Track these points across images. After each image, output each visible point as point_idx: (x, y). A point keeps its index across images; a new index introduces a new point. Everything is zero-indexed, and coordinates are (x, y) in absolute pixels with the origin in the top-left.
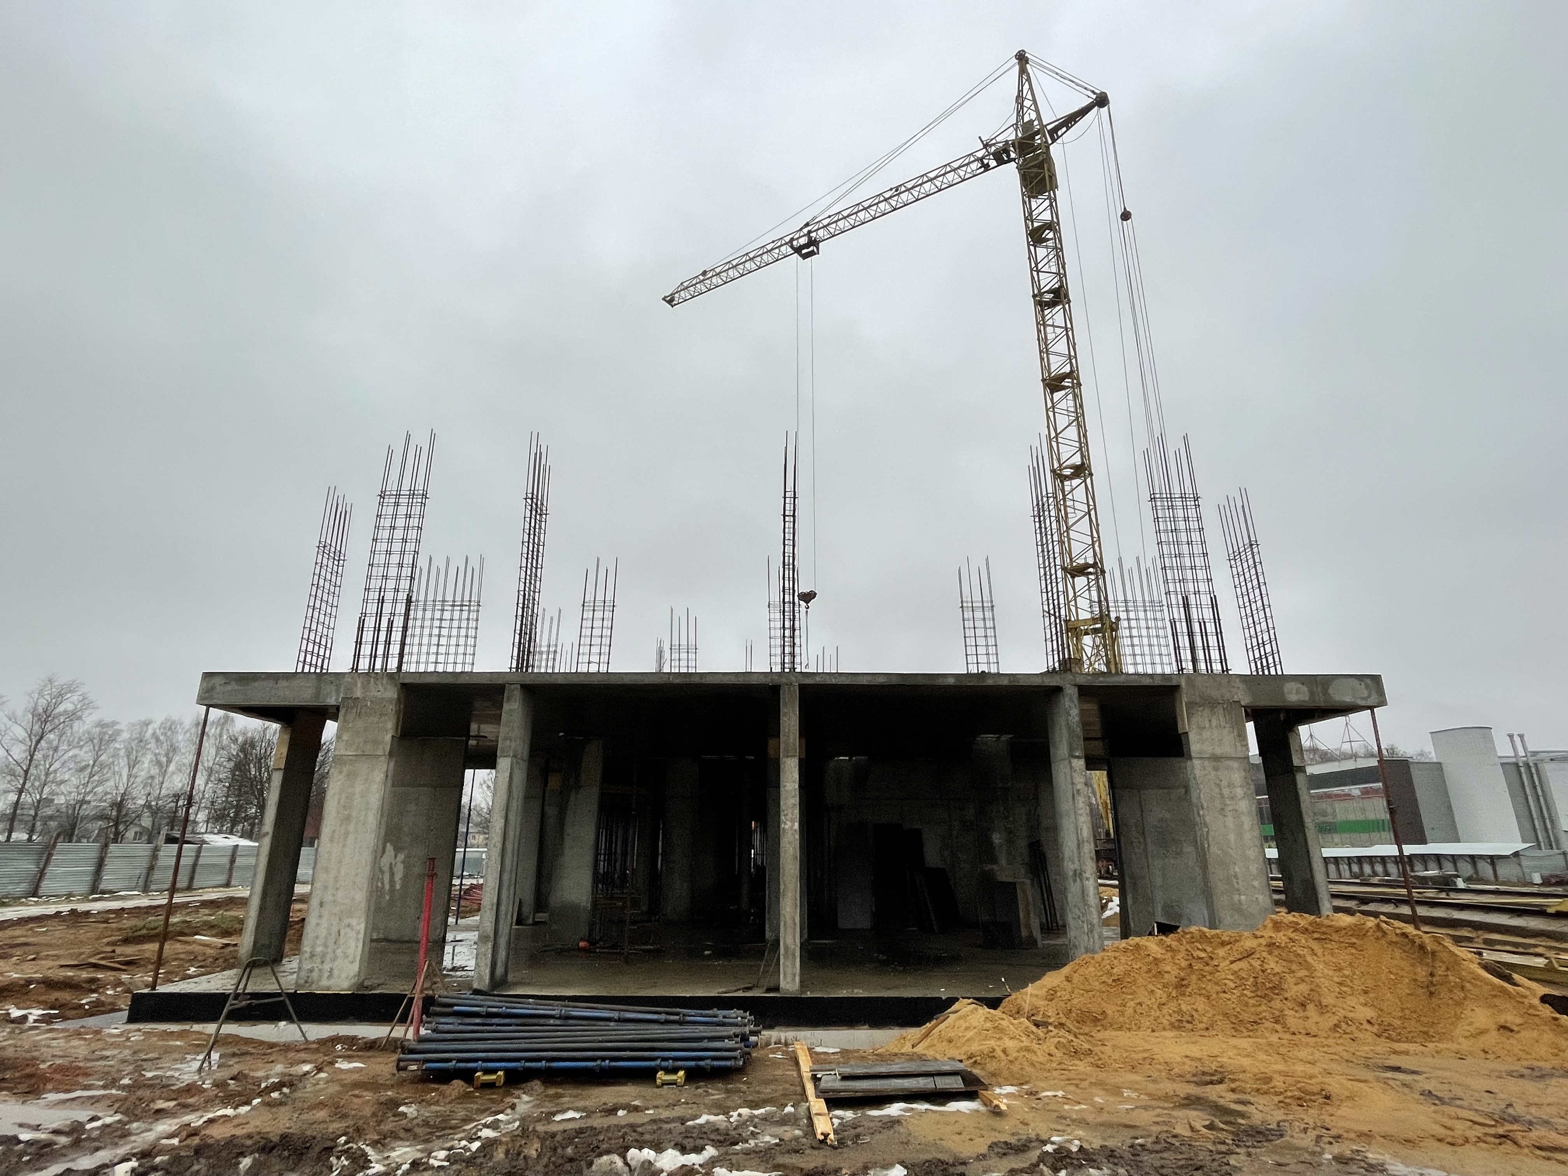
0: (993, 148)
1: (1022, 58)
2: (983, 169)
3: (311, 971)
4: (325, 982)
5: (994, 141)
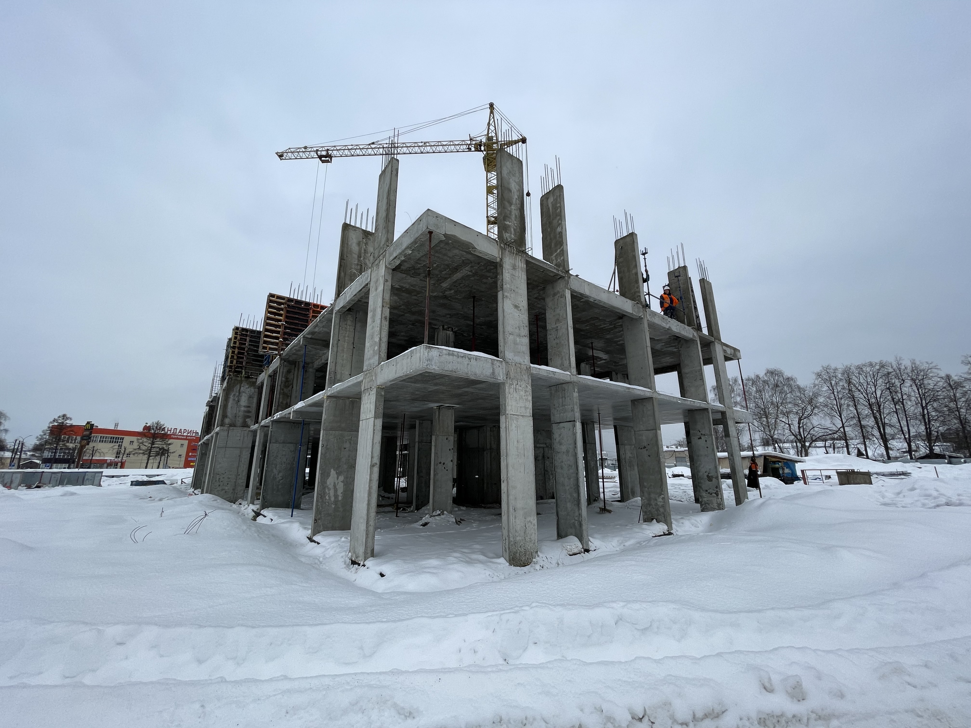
0: (474, 143)
1: (491, 106)
2: (467, 150)
5: (475, 139)
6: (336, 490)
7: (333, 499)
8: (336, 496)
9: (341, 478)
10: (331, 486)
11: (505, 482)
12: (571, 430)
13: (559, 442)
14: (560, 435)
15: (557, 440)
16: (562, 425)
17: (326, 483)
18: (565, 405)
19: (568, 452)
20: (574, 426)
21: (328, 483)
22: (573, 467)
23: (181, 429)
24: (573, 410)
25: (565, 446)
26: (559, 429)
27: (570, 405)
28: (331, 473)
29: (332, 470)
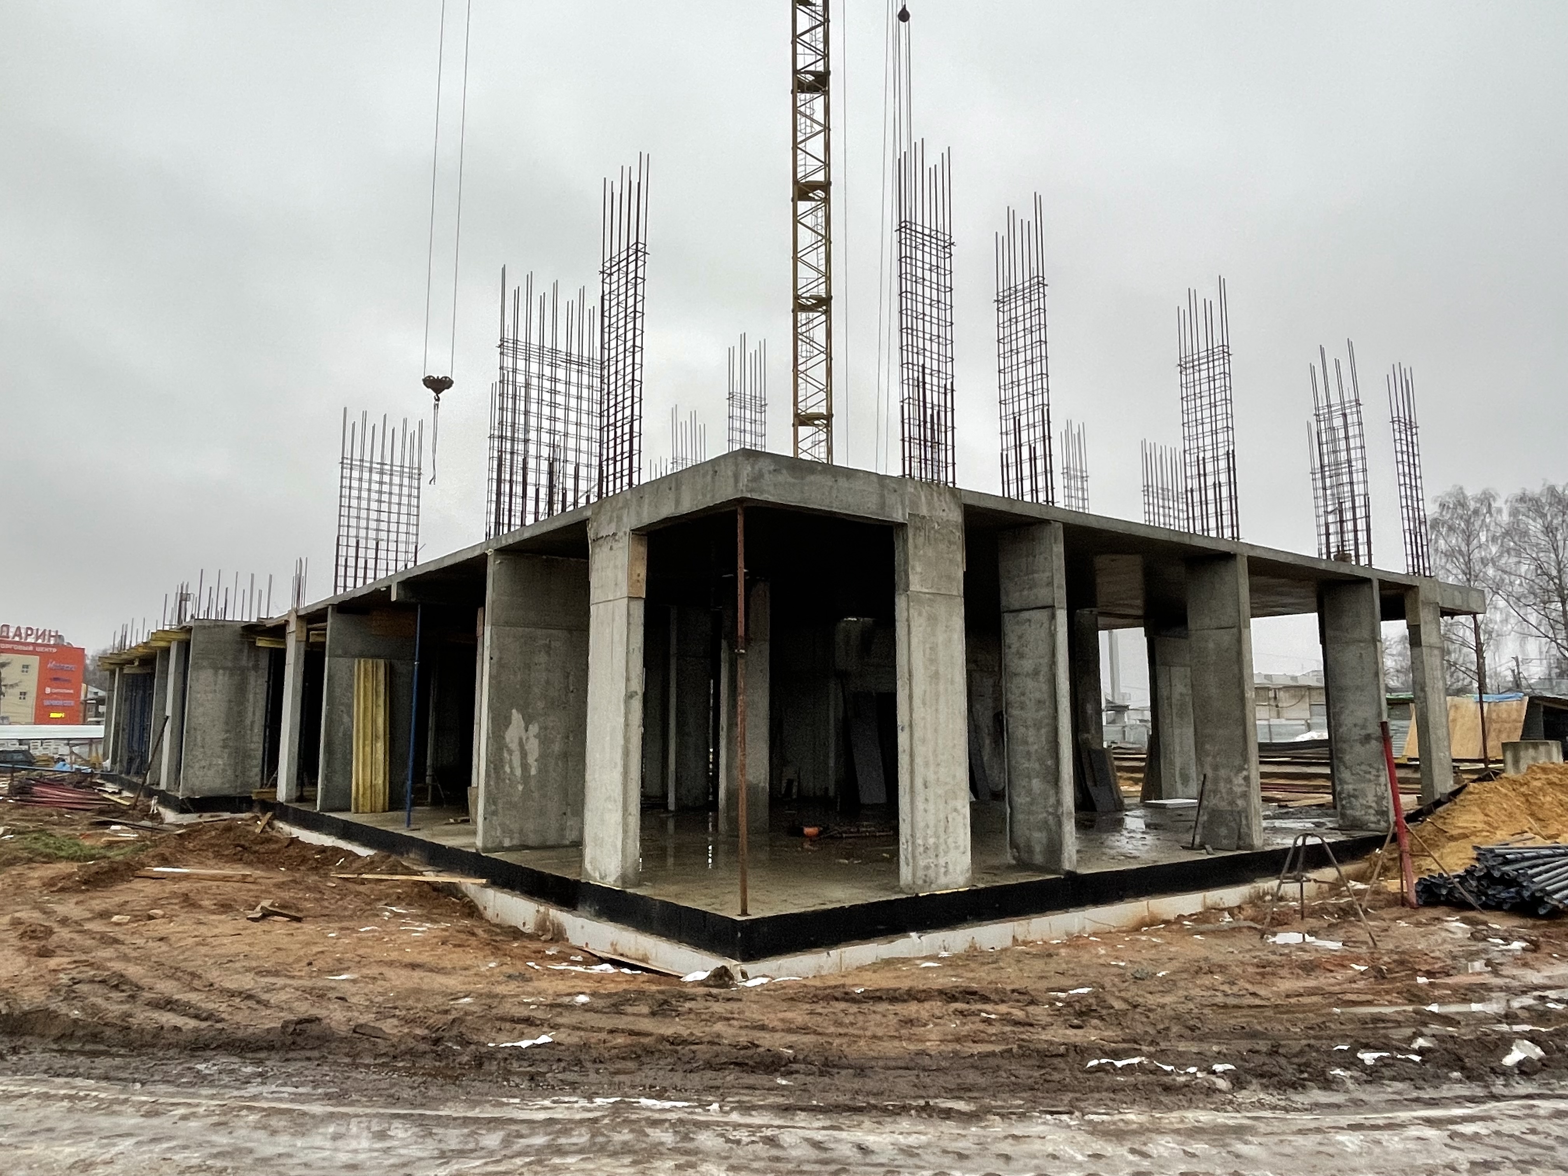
3: (927, 868)
4: (943, 880)
6: (524, 755)
7: (518, 772)
8: (525, 766)
9: (534, 729)
10: (514, 746)
11: (907, 730)
12: (1046, 625)
13: (1018, 652)
14: (1020, 637)
15: (1014, 649)
16: (1025, 615)
17: (504, 738)
18: (1033, 572)
19: (1036, 673)
20: (1053, 617)
21: (508, 740)
22: (1047, 703)
23: (19, 628)
24: (1050, 584)
25: (1030, 661)
26: (1018, 623)
27: (1044, 571)
28: (513, 718)
29: (514, 711)
